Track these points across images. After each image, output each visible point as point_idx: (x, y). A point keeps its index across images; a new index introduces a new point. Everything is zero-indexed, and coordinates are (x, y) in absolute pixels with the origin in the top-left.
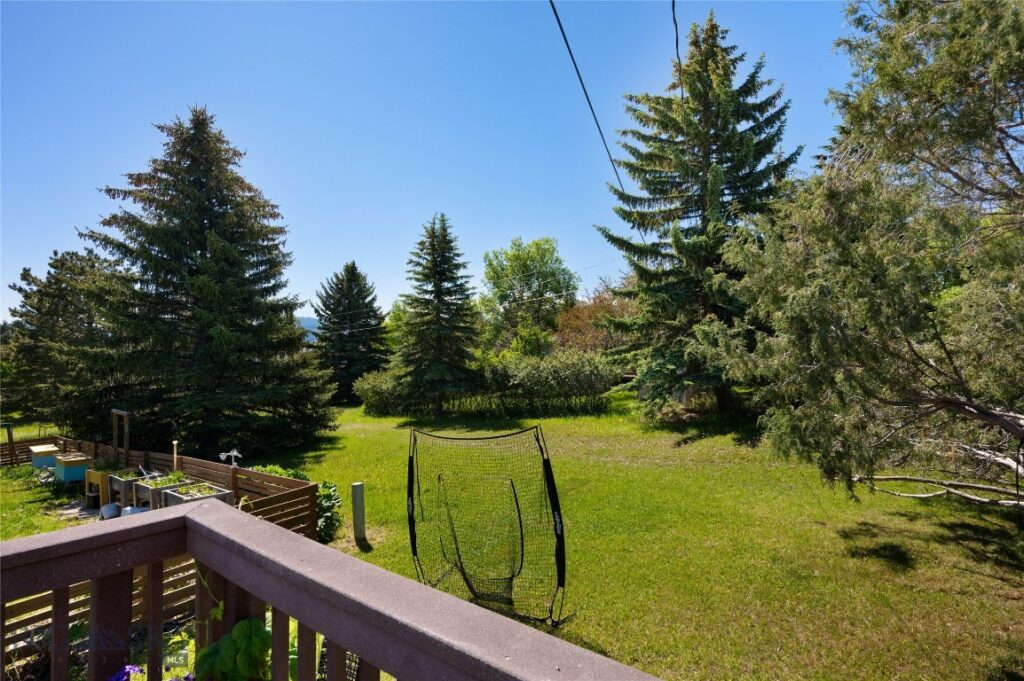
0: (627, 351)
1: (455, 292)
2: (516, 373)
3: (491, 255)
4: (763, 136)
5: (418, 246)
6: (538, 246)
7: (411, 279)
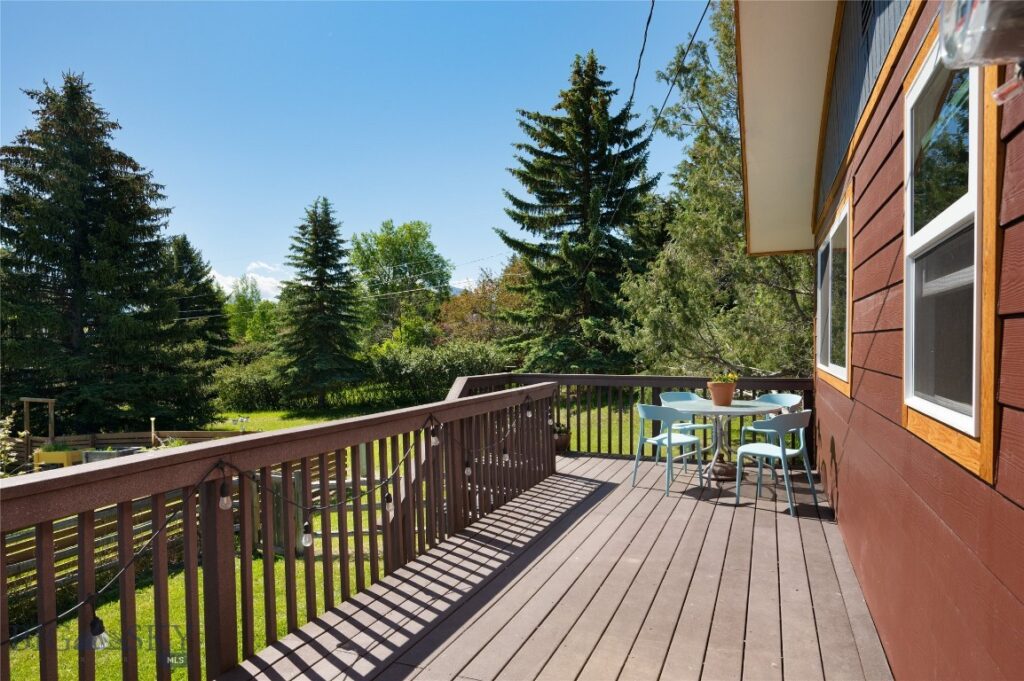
0: (520, 340)
1: (339, 280)
2: (407, 361)
3: (360, 238)
4: (632, 160)
5: (298, 230)
6: (410, 231)
7: (289, 264)
